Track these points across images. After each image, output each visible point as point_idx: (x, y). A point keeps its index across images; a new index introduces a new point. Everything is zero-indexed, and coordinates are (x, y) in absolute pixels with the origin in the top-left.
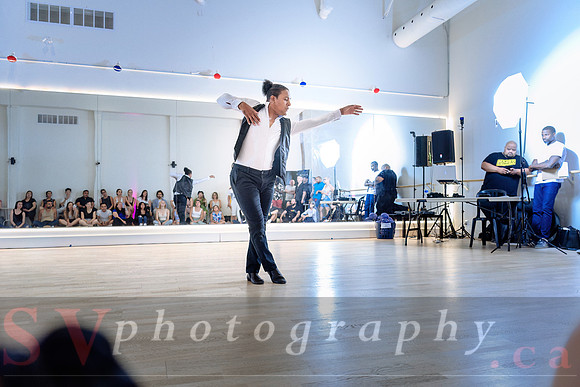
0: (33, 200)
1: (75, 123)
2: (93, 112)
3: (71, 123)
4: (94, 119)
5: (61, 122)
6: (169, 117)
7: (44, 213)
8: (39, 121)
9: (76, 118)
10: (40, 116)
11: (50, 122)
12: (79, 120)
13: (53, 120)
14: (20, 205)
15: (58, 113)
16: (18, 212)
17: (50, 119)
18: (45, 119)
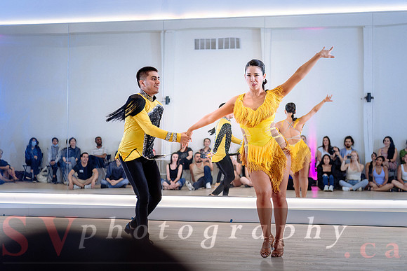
1: (238, 47)
2: (259, 29)
3: (233, 47)
4: (260, 41)
5: (221, 47)
6: (361, 28)
8: (196, 48)
9: (238, 39)
10: (196, 41)
11: (208, 48)
12: (242, 44)
13: (212, 45)
14: (176, 157)
15: (217, 35)
16: (173, 167)
17: (208, 44)
18: (203, 44)
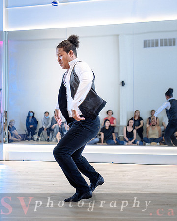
0: (140, 119)
3: (170, 45)
5: (162, 45)
7: (151, 130)
8: (145, 46)
9: (174, 40)
10: (145, 42)
11: (153, 46)
13: (155, 44)
15: (159, 37)
16: (130, 129)
17: (153, 43)
18: (149, 43)
